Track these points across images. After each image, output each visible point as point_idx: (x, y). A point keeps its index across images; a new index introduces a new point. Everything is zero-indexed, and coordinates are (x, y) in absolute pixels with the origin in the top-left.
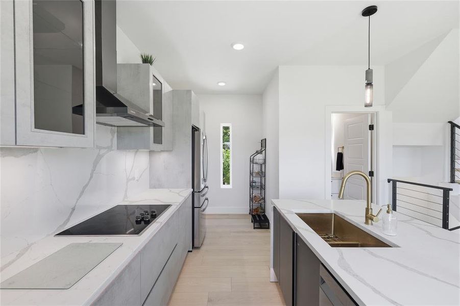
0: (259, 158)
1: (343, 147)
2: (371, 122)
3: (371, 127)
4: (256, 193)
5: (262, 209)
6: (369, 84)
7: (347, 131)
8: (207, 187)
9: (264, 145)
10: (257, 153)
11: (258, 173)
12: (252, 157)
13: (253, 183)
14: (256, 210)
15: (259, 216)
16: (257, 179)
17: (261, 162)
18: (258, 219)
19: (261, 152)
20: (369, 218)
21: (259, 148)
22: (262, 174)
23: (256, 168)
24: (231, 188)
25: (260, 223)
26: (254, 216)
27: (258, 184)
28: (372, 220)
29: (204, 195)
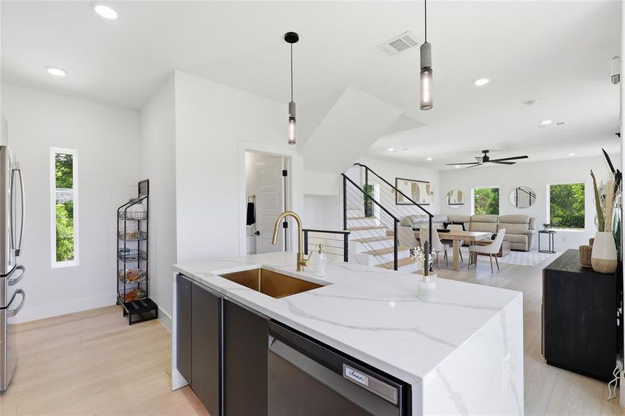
0: (137, 210)
1: (254, 197)
2: (285, 167)
3: (285, 173)
4: (132, 266)
5: (142, 291)
6: (292, 119)
7: (259, 176)
8: (20, 268)
9: (144, 189)
10: (132, 202)
11: (134, 235)
12: (122, 210)
13: (125, 251)
14: (133, 294)
15: (138, 303)
16: (132, 246)
17: (141, 216)
18: (137, 307)
19: (140, 201)
20: (301, 264)
21: (135, 195)
22: (142, 236)
23: (131, 227)
24: (78, 265)
25: (139, 314)
26: (128, 305)
27: (134, 253)
28: (304, 264)
29: (16, 281)
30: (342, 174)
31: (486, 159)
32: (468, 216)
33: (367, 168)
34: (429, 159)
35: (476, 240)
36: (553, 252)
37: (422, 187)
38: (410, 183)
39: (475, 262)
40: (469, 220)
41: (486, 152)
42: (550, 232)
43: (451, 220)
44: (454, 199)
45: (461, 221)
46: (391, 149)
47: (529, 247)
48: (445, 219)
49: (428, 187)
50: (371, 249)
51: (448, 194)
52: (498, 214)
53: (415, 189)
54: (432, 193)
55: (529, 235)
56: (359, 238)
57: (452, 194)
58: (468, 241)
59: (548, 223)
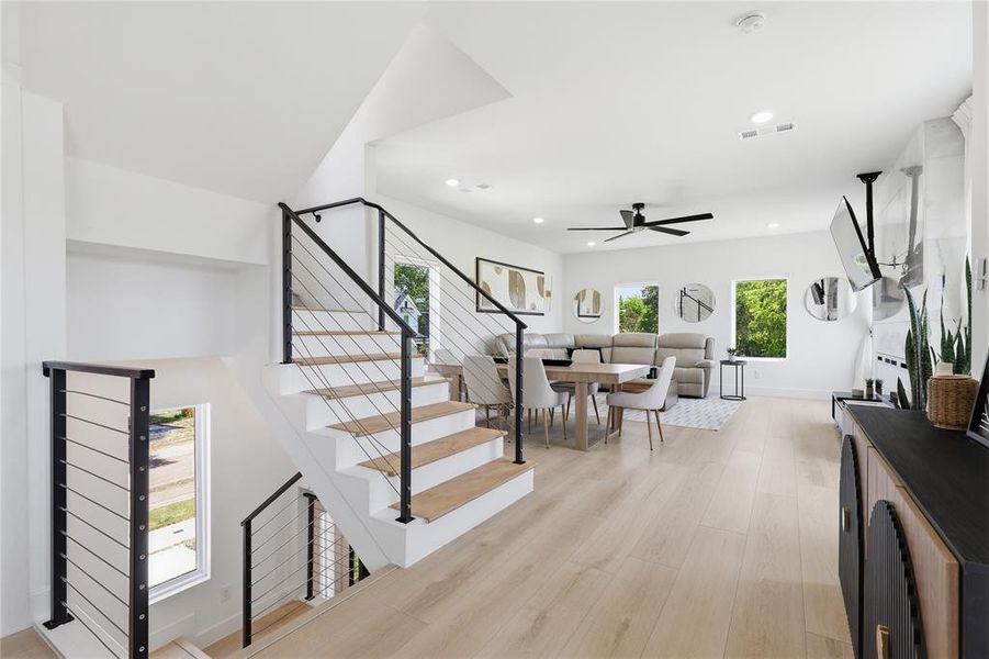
30: (282, 205)
31: (639, 221)
32: (609, 336)
33: (383, 213)
34: (539, 220)
35: (621, 380)
36: (743, 398)
37: (530, 280)
38: (506, 271)
39: (620, 427)
40: (609, 343)
41: (639, 206)
42: (737, 363)
43: (581, 344)
44: (587, 306)
45: (598, 344)
46: (453, 183)
47: (706, 392)
48: (570, 342)
49: (541, 282)
50: (346, 419)
51: (577, 297)
52: (657, 333)
53: (516, 285)
54: (549, 294)
55: (707, 368)
56: (320, 386)
57: (583, 299)
58: (608, 383)
59: (733, 347)
